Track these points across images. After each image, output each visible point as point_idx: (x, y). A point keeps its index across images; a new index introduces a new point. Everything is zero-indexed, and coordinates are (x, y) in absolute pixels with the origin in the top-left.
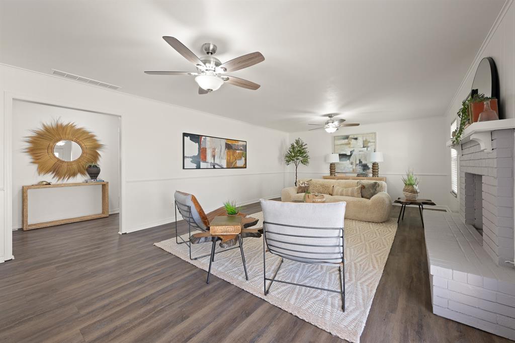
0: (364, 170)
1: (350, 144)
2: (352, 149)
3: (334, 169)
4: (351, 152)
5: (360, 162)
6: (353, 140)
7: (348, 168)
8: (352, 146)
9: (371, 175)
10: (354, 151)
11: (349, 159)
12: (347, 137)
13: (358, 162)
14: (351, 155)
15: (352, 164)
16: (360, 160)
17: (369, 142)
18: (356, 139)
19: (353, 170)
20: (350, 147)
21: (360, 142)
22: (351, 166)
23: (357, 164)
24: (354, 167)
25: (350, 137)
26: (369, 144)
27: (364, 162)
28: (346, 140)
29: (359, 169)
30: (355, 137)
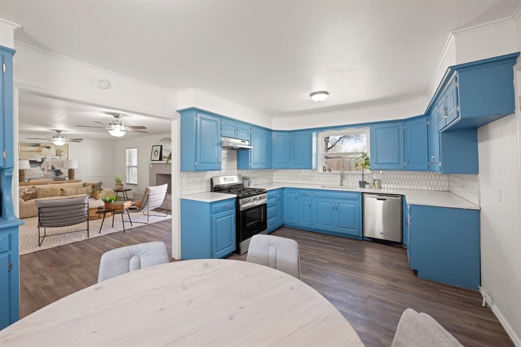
0: (57, 175)
1: (40, 151)
2: (44, 157)
3: (24, 175)
4: (42, 159)
5: (53, 168)
6: (45, 148)
7: (38, 174)
8: (43, 153)
9: (67, 179)
10: (46, 158)
11: (40, 165)
12: (38, 145)
13: (50, 168)
14: (42, 162)
15: (43, 170)
16: (52, 166)
17: (63, 152)
18: (48, 148)
19: (45, 175)
20: (41, 155)
21: (53, 151)
22: (42, 172)
23: (49, 170)
24: (46, 173)
25: (41, 145)
26: (62, 153)
27: (57, 168)
28: (36, 148)
29: (52, 174)
30: (48, 146)
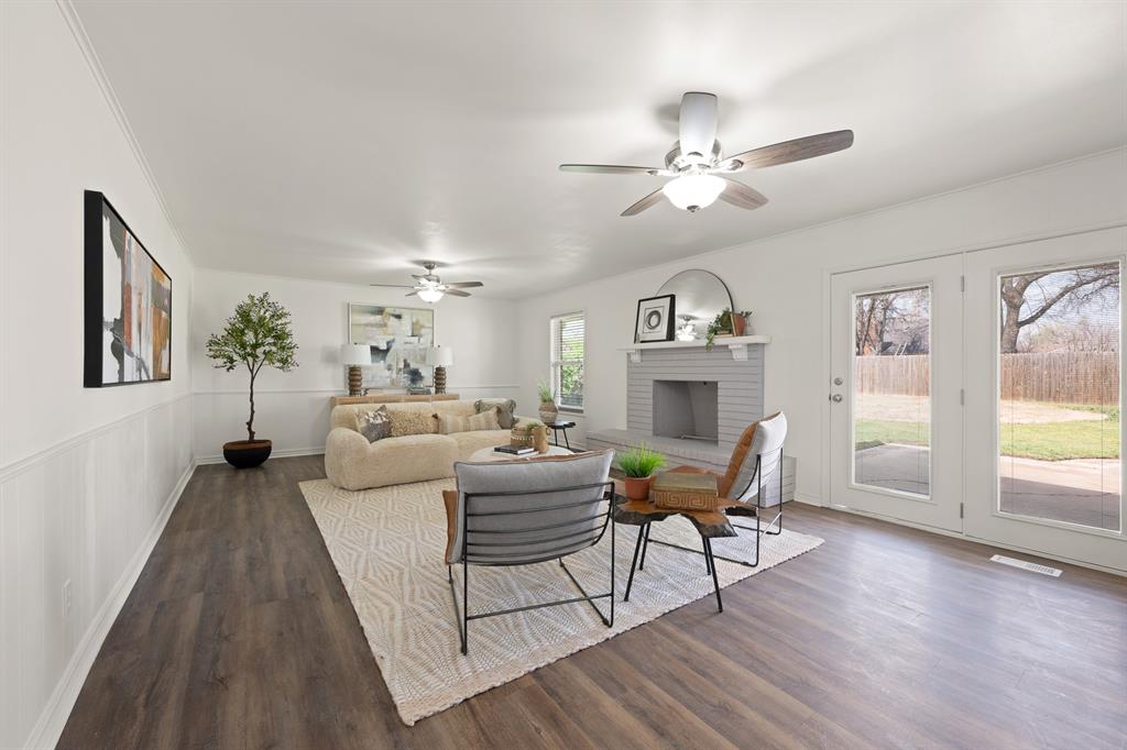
0: (413, 381)
1: (385, 325)
2: (392, 337)
3: (360, 380)
4: (388, 343)
5: (407, 365)
6: (392, 318)
7: (381, 377)
8: (390, 330)
9: (433, 390)
10: (393, 341)
11: (384, 358)
12: (380, 311)
13: (402, 365)
14: (388, 350)
15: (389, 369)
16: (405, 361)
17: (423, 327)
18: (399, 317)
19: (393, 382)
20: (385, 334)
21: (405, 326)
22: (387, 373)
23: (400, 370)
24: (394, 376)
25: (387, 310)
26: (423, 331)
27: (413, 366)
28: (379, 317)
29: (404, 379)
30: (397, 313)
